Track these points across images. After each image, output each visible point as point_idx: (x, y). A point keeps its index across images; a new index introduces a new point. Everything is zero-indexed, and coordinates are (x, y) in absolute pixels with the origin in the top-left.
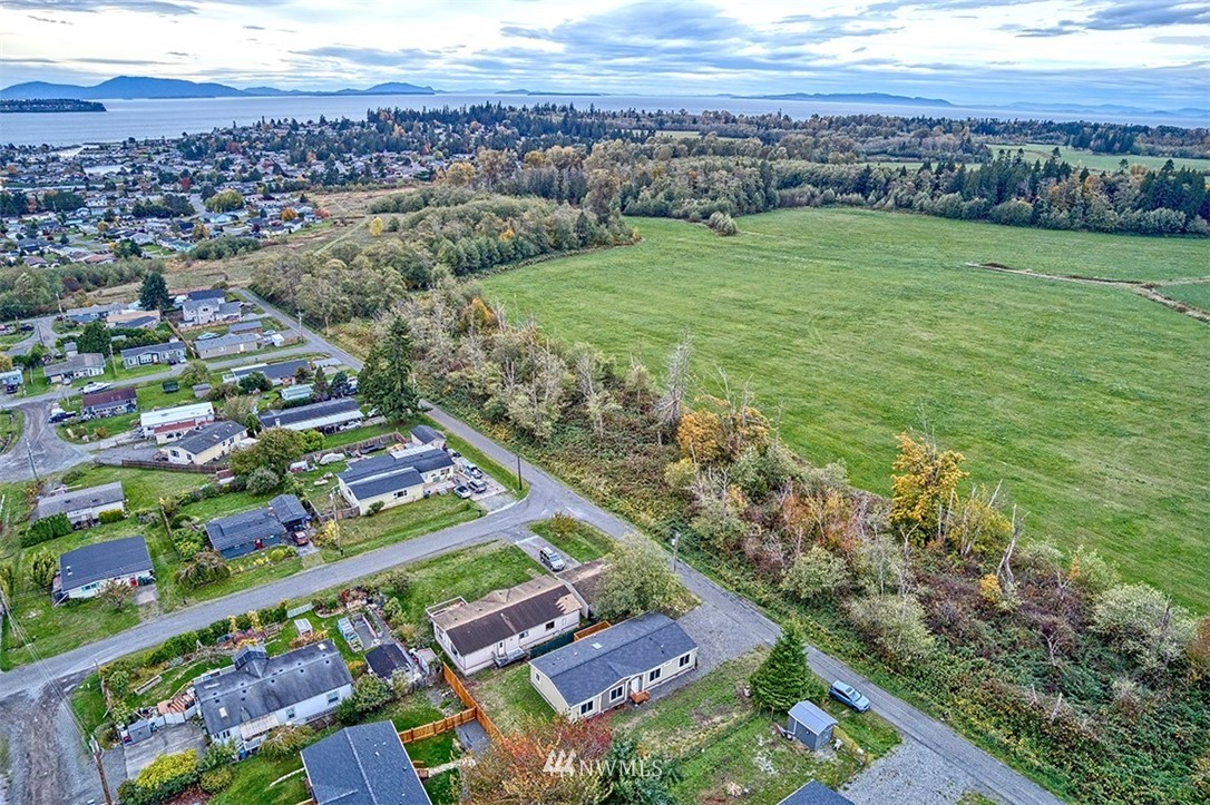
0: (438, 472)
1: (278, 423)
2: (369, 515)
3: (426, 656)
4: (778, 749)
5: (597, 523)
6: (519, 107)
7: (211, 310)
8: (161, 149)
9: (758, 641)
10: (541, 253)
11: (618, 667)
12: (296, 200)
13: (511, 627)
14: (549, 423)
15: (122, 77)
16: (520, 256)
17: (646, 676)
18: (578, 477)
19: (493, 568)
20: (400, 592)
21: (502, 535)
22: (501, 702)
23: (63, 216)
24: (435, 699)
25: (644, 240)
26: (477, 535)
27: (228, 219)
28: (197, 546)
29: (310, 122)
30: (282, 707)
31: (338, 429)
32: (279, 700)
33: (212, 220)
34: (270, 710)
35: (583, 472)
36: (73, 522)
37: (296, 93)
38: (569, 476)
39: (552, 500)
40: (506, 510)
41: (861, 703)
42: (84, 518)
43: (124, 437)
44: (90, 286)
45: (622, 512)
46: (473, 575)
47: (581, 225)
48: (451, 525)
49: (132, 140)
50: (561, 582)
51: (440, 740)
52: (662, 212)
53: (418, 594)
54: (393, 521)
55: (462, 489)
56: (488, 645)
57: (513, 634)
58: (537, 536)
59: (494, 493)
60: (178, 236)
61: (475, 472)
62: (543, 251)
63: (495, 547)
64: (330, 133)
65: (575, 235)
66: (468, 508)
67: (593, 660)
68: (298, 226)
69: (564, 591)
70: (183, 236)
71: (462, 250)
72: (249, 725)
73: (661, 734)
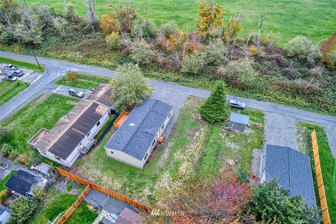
3: (44, 168)
4: (231, 137)
5: (85, 71)
9: (187, 96)
11: (150, 131)
13: (81, 133)
14: (39, 36)
17: (161, 129)
18: (65, 55)
19: (49, 107)
20: (6, 138)
21: (44, 91)
22: (98, 172)
24: (62, 188)
26: (31, 95)
35: (65, 53)
38: (60, 56)
39: (58, 68)
40: (39, 80)
41: (243, 105)
45: (93, 64)
46: (41, 114)
48: (14, 95)
50: (91, 102)
51: (81, 210)
53: (17, 136)
55: (10, 77)
56: (75, 148)
57: (84, 136)
58: (61, 86)
59: (28, 74)
61: (13, 68)
63: (44, 98)
66: (19, 85)
67: (136, 133)
69: (95, 105)
73: (182, 152)
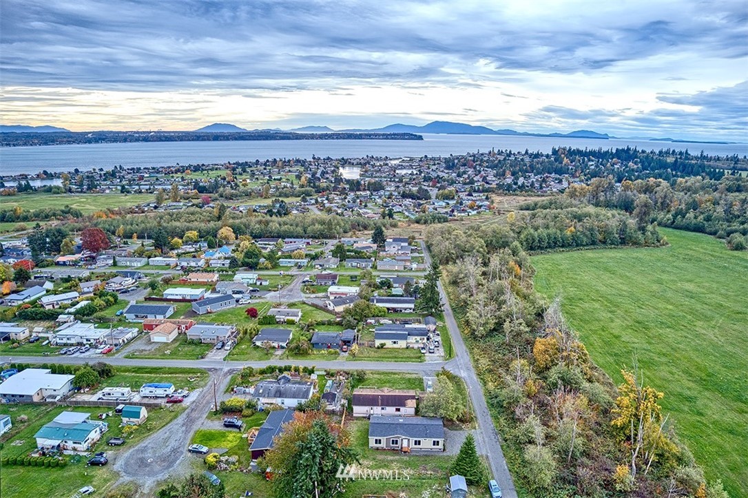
0: (418, 338)
1: (375, 301)
2: (378, 348)
5: (468, 381)
6: (648, 151)
7: (396, 249)
8: (436, 162)
10: (591, 244)
11: (401, 431)
12: (484, 197)
13: (380, 403)
15: (436, 122)
16: (574, 244)
17: (413, 440)
18: (480, 358)
19: (404, 383)
20: (361, 379)
21: (422, 373)
22: (355, 429)
23: (372, 194)
25: (670, 245)
26: (411, 369)
27: (444, 204)
28: (307, 339)
29: (519, 153)
30: (280, 397)
31: (401, 311)
32: (280, 394)
33: (436, 204)
34: (275, 396)
36: (278, 320)
37: (526, 134)
38: (477, 357)
39: (459, 365)
40: (436, 363)
42: (282, 320)
43: (321, 295)
44: (361, 229)
47: (623, 229)
48: (405, 361)
49: (426, 156)
50: (415, 394)
52: (699, 229)
54: (386, 353)
55: (423, 348)
56: (365, 406)
57: (378, 406)
59: (438, 355)
60: (414, 210)
62: (593, 243)
63: (414, 376)
64: (527, 159)
65: (617, 236)
66: (420, 357)
67: (393, 424)
68: (475, 212)
70: (417, 210)
71: (536, 236)
72: (266, 399)
